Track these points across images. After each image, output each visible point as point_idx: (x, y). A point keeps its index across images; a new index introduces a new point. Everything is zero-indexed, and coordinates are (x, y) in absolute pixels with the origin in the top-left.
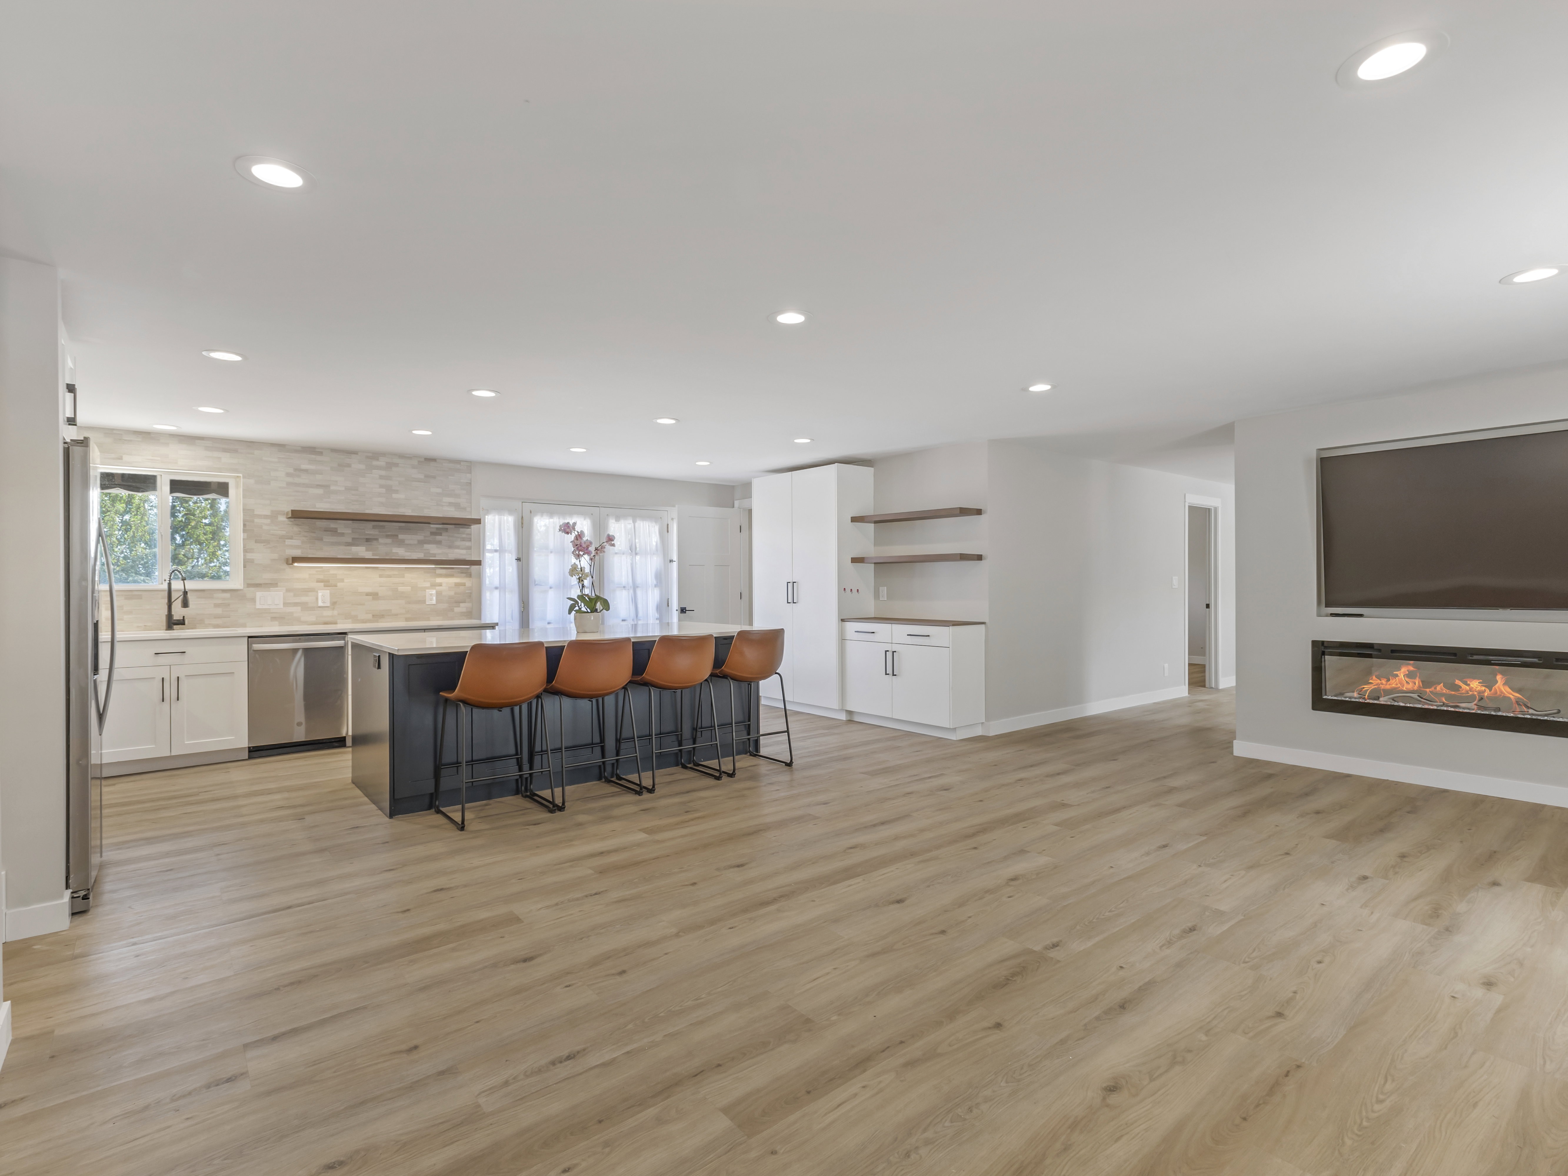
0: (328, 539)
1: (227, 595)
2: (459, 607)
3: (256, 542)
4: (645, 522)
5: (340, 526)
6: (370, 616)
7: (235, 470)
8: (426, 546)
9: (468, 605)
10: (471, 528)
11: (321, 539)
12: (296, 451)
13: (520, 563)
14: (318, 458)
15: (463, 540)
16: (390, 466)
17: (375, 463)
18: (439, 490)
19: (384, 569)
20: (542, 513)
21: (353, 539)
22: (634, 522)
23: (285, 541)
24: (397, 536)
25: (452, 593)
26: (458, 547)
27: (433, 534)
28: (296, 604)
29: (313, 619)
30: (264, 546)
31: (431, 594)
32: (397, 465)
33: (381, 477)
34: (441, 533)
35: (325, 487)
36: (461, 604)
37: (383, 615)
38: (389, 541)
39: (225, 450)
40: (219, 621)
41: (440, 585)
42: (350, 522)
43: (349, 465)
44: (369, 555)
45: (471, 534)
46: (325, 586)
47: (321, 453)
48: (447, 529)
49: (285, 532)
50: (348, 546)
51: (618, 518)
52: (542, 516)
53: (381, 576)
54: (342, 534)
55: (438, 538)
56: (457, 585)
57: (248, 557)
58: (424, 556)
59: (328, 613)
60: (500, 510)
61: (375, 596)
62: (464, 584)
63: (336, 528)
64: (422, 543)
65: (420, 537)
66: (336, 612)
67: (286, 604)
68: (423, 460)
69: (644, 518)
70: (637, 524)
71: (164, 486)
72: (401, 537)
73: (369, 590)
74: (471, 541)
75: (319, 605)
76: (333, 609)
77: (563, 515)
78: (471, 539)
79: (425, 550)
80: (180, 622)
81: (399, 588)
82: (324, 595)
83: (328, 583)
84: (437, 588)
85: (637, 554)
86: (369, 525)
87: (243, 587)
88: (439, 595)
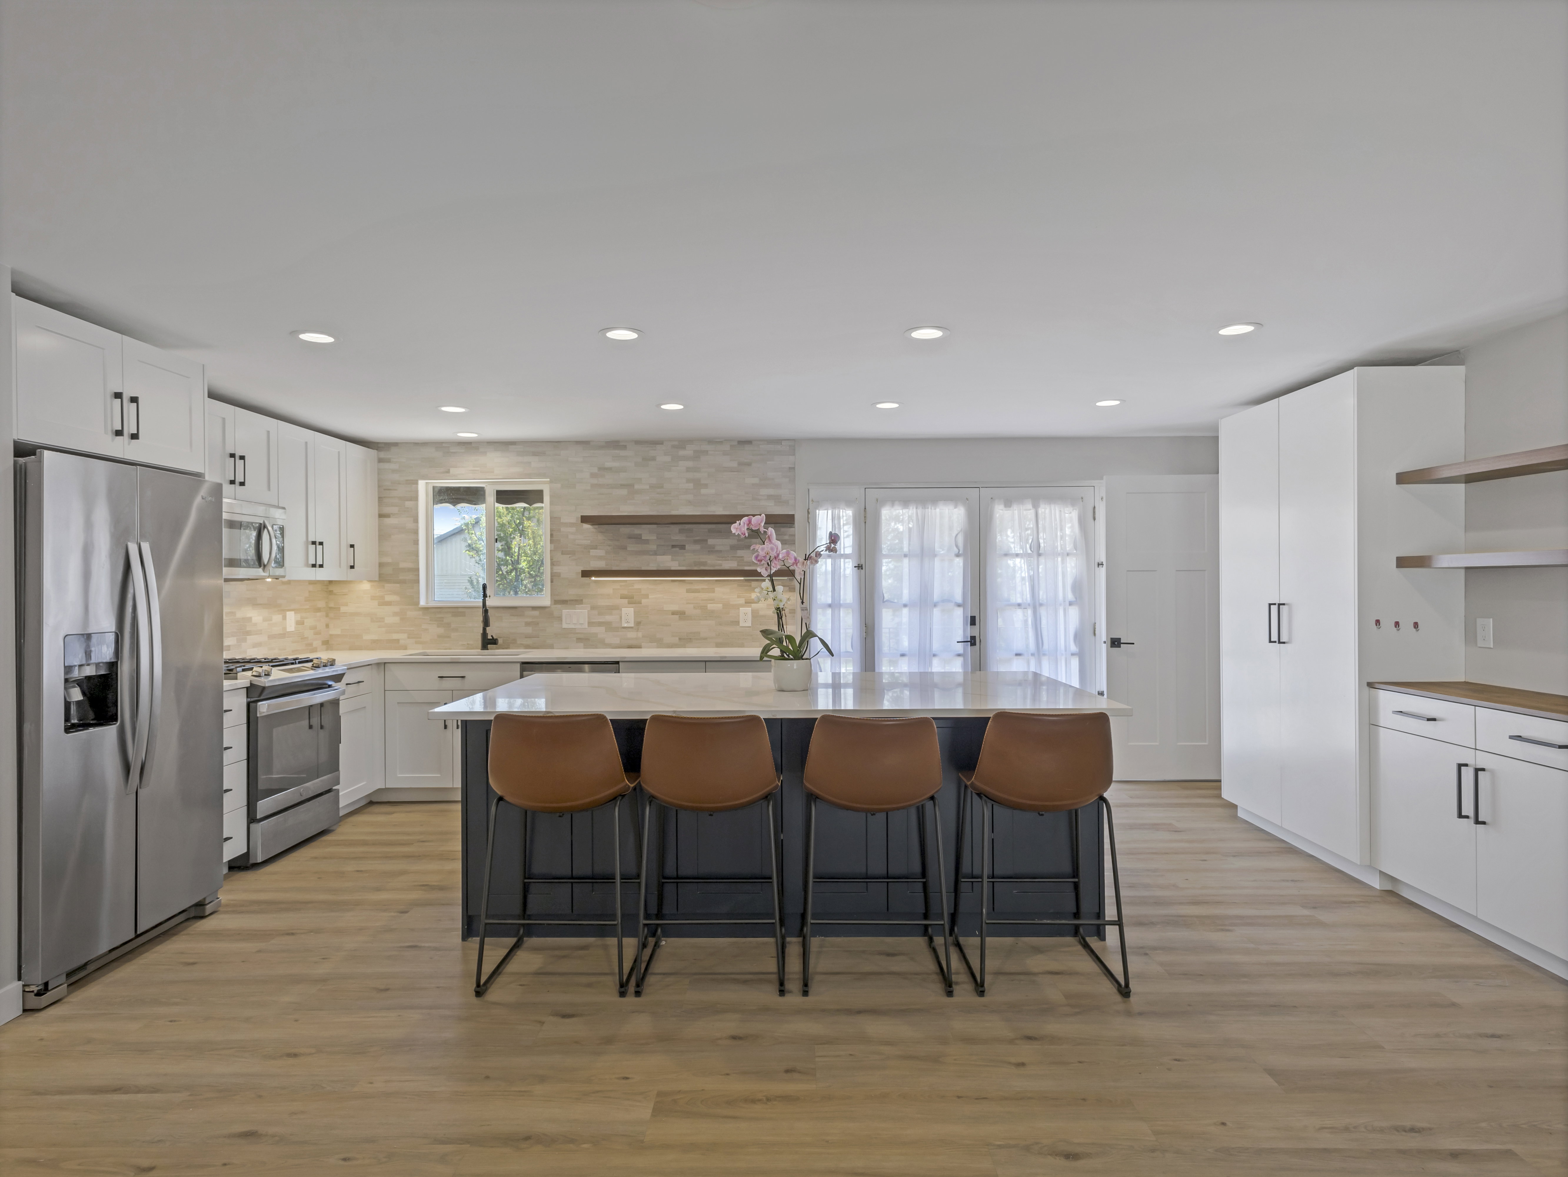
0: (632, 547)
1: (536, 613)
3: (562, 554)
4: (1053, 506)
5: (645, 532)
6: (676, 640)
7: (544, 475)
8: (740, 553)
10: (794, 527)
11: (624, 548)
12: (601, 447)
13: (863, 571)
14: (623, 453)
16: (697, 455)
17: (682, 453)
18: (756, 481)
19: (691, 582)
20: (893, 501)
21: (658, 546)
22: (1036, 507)
23: (589, 552)
24: (707, 540)
28: (600, 624)
29: (617, 641)
30: (570, 557)
31: (746, 614)
32: (706, 452)
33: (688, 470)
35: (629, 486)
37: (690, 639)
38: (697, 547)
39: (535, 454)
40: (529, 642)
41: (756, 601)
42: (655, 526)
43: (654, 459)
44: (675, 566)
45: (794, 535)
46: (629, 603)
47: (624, 447)
49: (589, 541)
50: (652, 556)
51: (1008, 504)
52: (893, 505)
53: (688, 591)
54: (647, 542)
57: (555, 571)
58: (738, 565)
59: (631, 635)
60: (834, 502)
61: (681, 614)
63: (641, 535)
66: (640, 634)
67: (590, 624)
68: (736, 443)
69: (1051, 499)
70: (1041, 511)
71: (491, 497)
72: (711, 542)
73: (675, 608)
74: (794, 544)
75: (623, 626)
76: (638, 630)
77: (923, 502)
78: (795, 541)
79: (739, 557)
80: (494, 642)
81: (709, 606)
82: (628, 615)
83: (631, 600)
84: (753, 605)
85: (1039, 555)
86: (675, 528)
87: (551, 605)
88: (755, 615)
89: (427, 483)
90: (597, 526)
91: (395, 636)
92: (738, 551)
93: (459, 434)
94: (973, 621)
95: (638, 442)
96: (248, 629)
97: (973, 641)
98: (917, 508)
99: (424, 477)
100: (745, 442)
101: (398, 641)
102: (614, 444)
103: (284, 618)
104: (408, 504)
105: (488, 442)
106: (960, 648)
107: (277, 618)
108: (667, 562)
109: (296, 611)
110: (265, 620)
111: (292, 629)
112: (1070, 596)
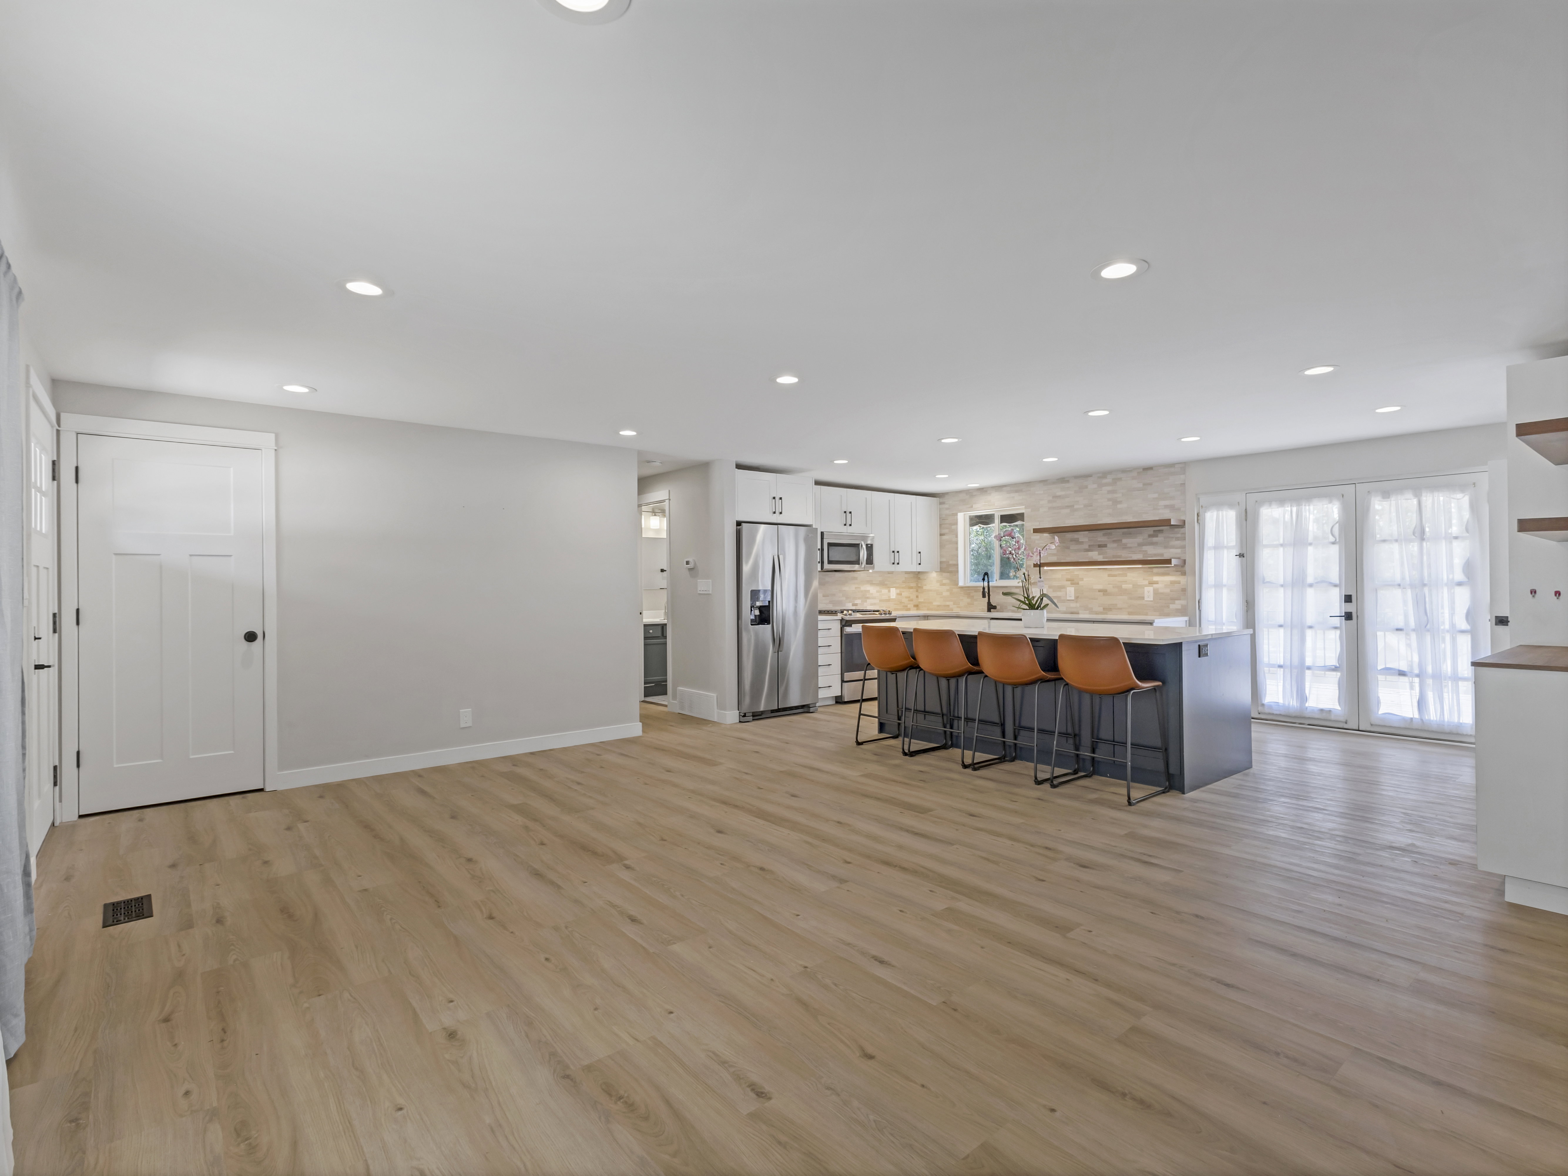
0: (1074, 547)
2: (1174, 603)
4: (1436, 494)
5: (1082, 536)
6: (1101, 609)
7: (1021, 504)
8: (1145, 548)
9: (1183, 602)
10: (1185, 528)
11: (1068, 548)
12: (1054, 483)
13: (1244, 559)
14: (1067, 485)
15: (1177, 539)
16: (1116, 481)
17: (1104, 481)
18: (1156, 495)
19: (1111, 569)
20: (1270, 502)
21: (1090, 546)
22: (1418, 495)
24: (1121, 540)
25: (1168, 591)
26: (1173, 547)
27: (1150, 536)
29: (1063, 609)
31: (1149, 592)
32: (1120, 479)
33: (1109, 492)
34: (1158, 535)
35: (1071, 507)
36: (1176, 601)
38: (1115, 545)
39: (1016, 491)
41: (1157, 583)
42: (1087, 532)
43: (1086, 487)
44: (1100, 558)
45: (1185, 534)
46: (1071, 584)
47: (1068, 481)
48: (1162, 530)
50: (1086, 551)
51: (1386, 495)
52: (1270, 505)
53: (1109, 576)
54: (1082, 543)
55: (1155, 539)
56: (1172, 583)
57: (1028, 564)
58: (1143, 557)
59: (1073, 605)
60: (1219, 505)
61: (1104, 592)
62: (1179, 583)
63: (1078, 538)
64: (1140, 545)
65: (1139, 539)
66: (1078, 605)
68: (1141, 470)
69: (1434, 488)
70: (1424, 499)
71: (997, 520)
72: (1124, 541)
73: (1100, 587)
74: (1185, 540)
75: (1068, 599)
76: (1077, 602)
77: (1297, 501)
78: (1185, 538)
79: (1144, 551)
80: (995, 607)
81: (1123, 585)
82: (1071, 591)
83: (1073, 582)
84: (1155, 585)
85: (1422, 539)
86: (1100, 533)
88: (1156, 592)
89: (964, 514)
90: (1051, 534)
91: (948, 603)
92: (1144, 547)
93: (969, 485)
94: (1348, 599)
95: (1077, 477)
96: (867, 596)
97: (1348, 616)
98: (1291, 506)
99: (961, 511)
100: (1148, 469)
101: (949, 606)
102: (1062, 480)
103: (889, 591)
104: (953, 527)
105: (992, 487)
106: (1337, 621)
107: (885, 591)
108: (1095, 556)
109: (896, 588)
110: (877, 592)
111: (894, 597)
112: (1459, 576)
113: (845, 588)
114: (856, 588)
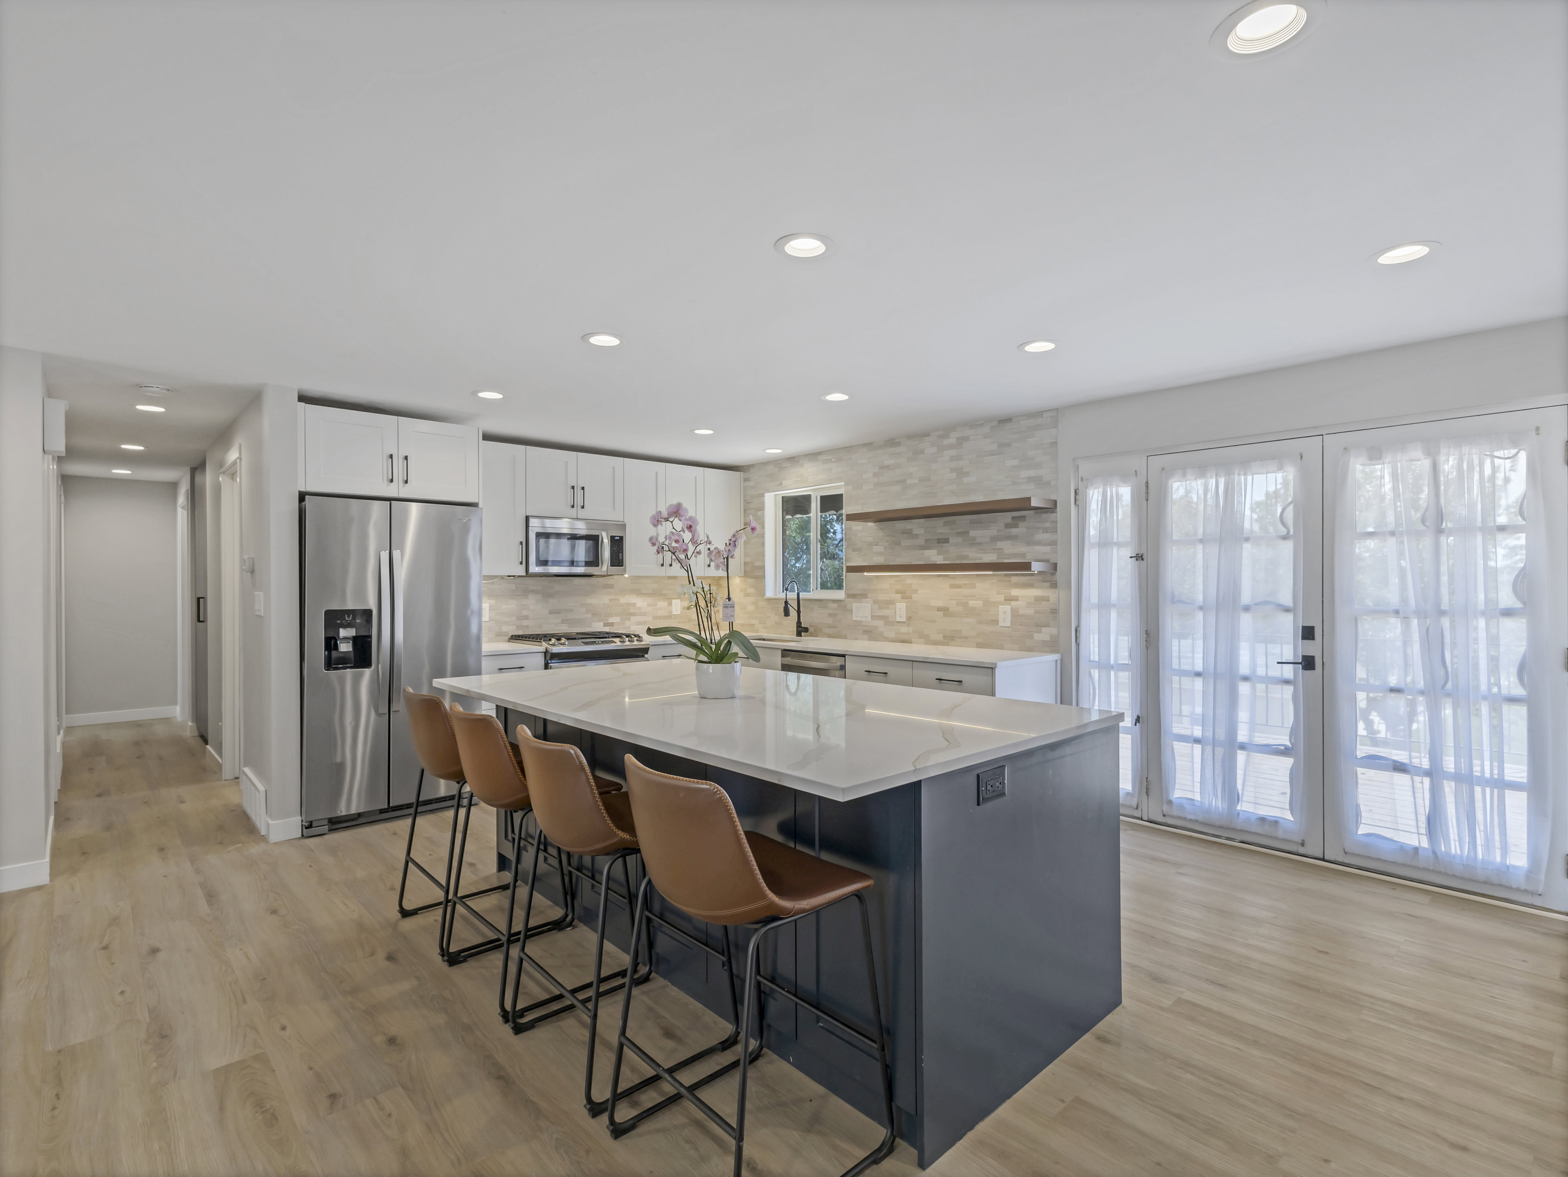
0: (905, 543)
1: (835, 605)
2: (1040, 632)
3: (853, 551)
4: (1466, 450)
5: (917, 526)
6: (940, 637)
7: (840, 479)
8: (1000, 544)
9: (1053, 630)
10: (1056, 512)
11: (898, 543)
12: (880, 446)
13: (1144, 563)
14: (897, 449)
15: (1046, 530)
16: (962, 440)
17: (946, 442)
18: (1015, 462)
19: (954, 577)
20: (1183, 470)
21: (926, 540)
22: (1432, 453)
23: (872, 548)
24: (968, 532)
25: (1030, 612)
26: (1039, 543)
27: (1008, 526)
28: (880, 618)
29: (892, 635)
30: (858, 554)
31: (1005, 613)
32: (966, 439)
33: (952, 459)
34: (1018, 524)
35: (903, 482)
36: (1043, 628)
37: (953, 637)
38: (960, 540)
39: (835, 460)
40: (829, 631)
41: (1016, 599)
42: (923, 520)
43: (922, 452)
44: (939, 560)
45: (1056, 522)
46: (903, 598)
47: (898, 444)
48: (1024, 517)
49: (872, 538)
50: (921, 549)
51: (1375, 454)
52: (1184, 475)
53: (952, 586)
54: (916, 536)
55: (1014, 531)
56: (1038, 599)
57: (848, 567)
58: (998, 558)
59: (904, 629)
60: (1107, 476)
61: (945, 610)
62: (1047, 599)
63: (912, 529)
64: (994, 539)
65: (993, 531)
66: (911, 630)
67: (873, 617)
68: (996, 423)
70: (1442, 458)
71: (816, 504)
72: (972, 533)
73: (940, 604)
74: (1056, 532)
75: (897, 620)
76: (909, 625)
77: (1226, 467)
78: (1057, 528)
79: (998, 549)
80: (806, 630)
81: (970, 602)
82: (901, 610)
83: (905, 595)
84: (1013, 603)
85: (1440, 531)
86: (940, 521)
87: (845, 598)
88: (1015, 614)
89: (776, 495)
90: (877, 524)
91: (753, 622)
92: (999, 543)
94: (1308, 633)
95: (910, 437)
96: (632, 611)
97: (1308, 663)
98: (1216, 476)
99: (769, 491)
100: (1005, 420)
101: (753, 625)
102: (892, 443)
103: (670, 604)
104: (759, 513)
105: (805, 455)
106: (1288, 672)
107: (662, 604)
108: (934, 556)
110: (649, 605)
111: (678, 612)
112: (1506, 598)
113: (592, 601)
114: (610, 600)
